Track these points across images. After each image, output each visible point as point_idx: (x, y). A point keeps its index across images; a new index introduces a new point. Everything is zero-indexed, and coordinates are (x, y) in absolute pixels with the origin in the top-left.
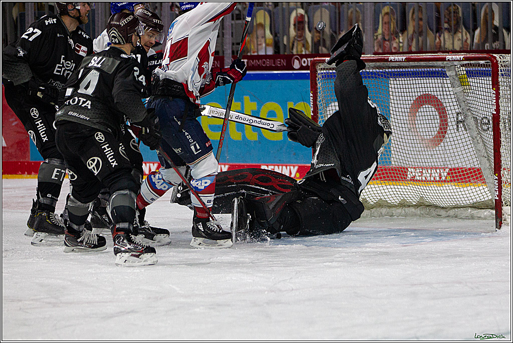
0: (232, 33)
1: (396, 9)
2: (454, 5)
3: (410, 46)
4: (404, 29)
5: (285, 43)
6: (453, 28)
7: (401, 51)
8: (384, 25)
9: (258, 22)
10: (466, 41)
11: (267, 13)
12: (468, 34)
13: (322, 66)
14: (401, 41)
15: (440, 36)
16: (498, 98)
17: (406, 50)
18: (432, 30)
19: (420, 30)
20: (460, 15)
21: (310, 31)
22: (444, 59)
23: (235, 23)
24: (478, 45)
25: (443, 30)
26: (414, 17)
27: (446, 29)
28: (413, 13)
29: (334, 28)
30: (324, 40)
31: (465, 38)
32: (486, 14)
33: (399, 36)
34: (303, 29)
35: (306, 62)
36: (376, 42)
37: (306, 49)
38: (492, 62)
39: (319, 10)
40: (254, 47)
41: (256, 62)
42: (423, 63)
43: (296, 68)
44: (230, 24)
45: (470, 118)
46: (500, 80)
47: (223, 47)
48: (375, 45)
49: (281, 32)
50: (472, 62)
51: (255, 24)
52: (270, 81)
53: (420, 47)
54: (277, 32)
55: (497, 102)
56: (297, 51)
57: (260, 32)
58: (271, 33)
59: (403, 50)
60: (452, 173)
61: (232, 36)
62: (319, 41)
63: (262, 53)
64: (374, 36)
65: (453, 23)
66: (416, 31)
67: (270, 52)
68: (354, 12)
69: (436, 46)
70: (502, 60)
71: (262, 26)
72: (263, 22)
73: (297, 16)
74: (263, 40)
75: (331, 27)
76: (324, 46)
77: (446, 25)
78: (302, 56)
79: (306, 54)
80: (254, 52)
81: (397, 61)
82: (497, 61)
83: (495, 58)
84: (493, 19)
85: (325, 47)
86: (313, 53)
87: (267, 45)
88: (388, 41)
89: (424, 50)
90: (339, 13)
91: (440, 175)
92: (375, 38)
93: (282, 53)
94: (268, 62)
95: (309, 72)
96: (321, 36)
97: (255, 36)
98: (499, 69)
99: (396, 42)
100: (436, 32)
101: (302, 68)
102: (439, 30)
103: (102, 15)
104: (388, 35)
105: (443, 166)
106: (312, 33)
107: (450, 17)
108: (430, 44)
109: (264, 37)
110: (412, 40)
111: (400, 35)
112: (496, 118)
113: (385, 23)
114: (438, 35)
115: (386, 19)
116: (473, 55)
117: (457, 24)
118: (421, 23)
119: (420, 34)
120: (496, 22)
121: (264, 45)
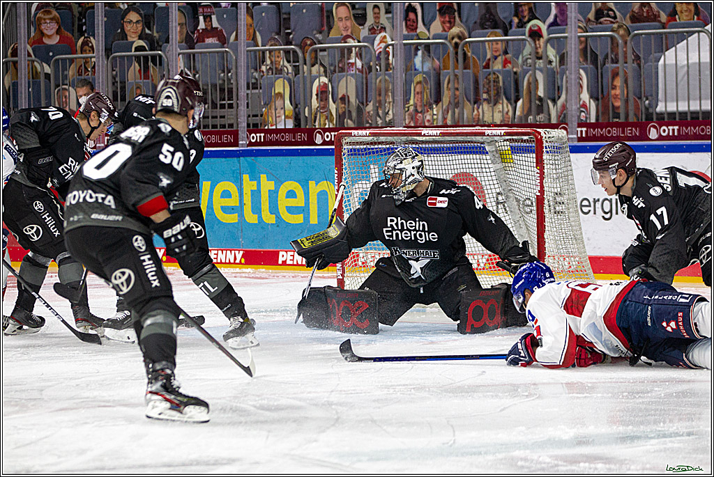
0: (248, 104)
1: (430, 77)
2: (494, 73)
3: (445, 119)
4: (438, 100)
5: (307, 115)
6: (492, 98)
7: (435, 125)
8: (417, 96)
9: (276, 92)
10: (507, 113)
11: (286, 82)
12: (509, 105)
13: (348, 140)
14: (435, 113)
15: (479, 108)
16: (542, 178)
17: (440, 124)
18: (469, 101)
19: (456, 101)
20: (501, 84)
21: (334, 102)
22: (483, 134)
23: (252, 94)
24: (520, 118)
25: (482, 101)
26: (450, 86)
27: (485, 100)
28: (449, 82)
29: (360, 97)
30: (350, 112)
31: (506, 110)
32: (529, 83)
33: (433, 109)
34: (327, 99)
35: (330, 136)
36: (407, 113)
37: (331, 121)
38: (537, 138)
39: (345, 78)
40: (272, 119)
41: (274, 137)
42: (459, 138)
43: (319, 143)
44: (245, 94)
45: (511, 199)
46: (544, 157)
47: (237, 118)
48: (407, 117)
49: (302, 103)
50: (514, 137)
51: (273, 94)
52: (290, 158)
53: (456, 121)
54: (298, 103)
55: (541, 183)
56: (320, 124)
57: (279, 103)
58: (291, 104)
59: (437, 123)
60: (491, 260)
61: (248, 107)
62: (344, 113)
63: (281, 126)
64: (404, 108)
65: (493, 93)
66: (452, 101)
67: (290, 125)
68: (383, 81)
69: (474, 118)
70: (548, 135)
71: (281, 96)
72: (282, 91)
73: (320, 85)
74: (282, 112)
75: (357, 97)
76: (350, 118)
77: (485, 96)
78: (325, 130)
79: (329, 128)
80: (271, 126)
81: (430, 136)
82: (542, 137)
83: (539, 133)
84: (537, 88)
85: (351, 120)
86: (338, 126)
87: (286, 117)
88: (421, 112)
89: (461, 124)
90: (367, 84)
91: (478, 261)
92: (406, 109)
93: (302, 126)
94: (288, 137)
95: (333, 147)
96: (346, 107)
97: (274, 107)
98: (544, 145)
99: (430, 115)
100: (475, 103)
101: (325, 143)
102: (477, 101)
103: (102, 85)
104: (421, 106)
105: (481, 252)
106: (336, 103)
107: (490, 87)
108: (467, 117)
109: (283, 108)
110: (448, 112)
111: (434, 106)
112: (540, 201)
113: (418, 93)
114: (476, 106)
115: (418, 89)
116: (515, 130)
117: (498, 94)
118: (457, 93)
119: (457, 105)
120: (541, 93)
121: (283, 117)
